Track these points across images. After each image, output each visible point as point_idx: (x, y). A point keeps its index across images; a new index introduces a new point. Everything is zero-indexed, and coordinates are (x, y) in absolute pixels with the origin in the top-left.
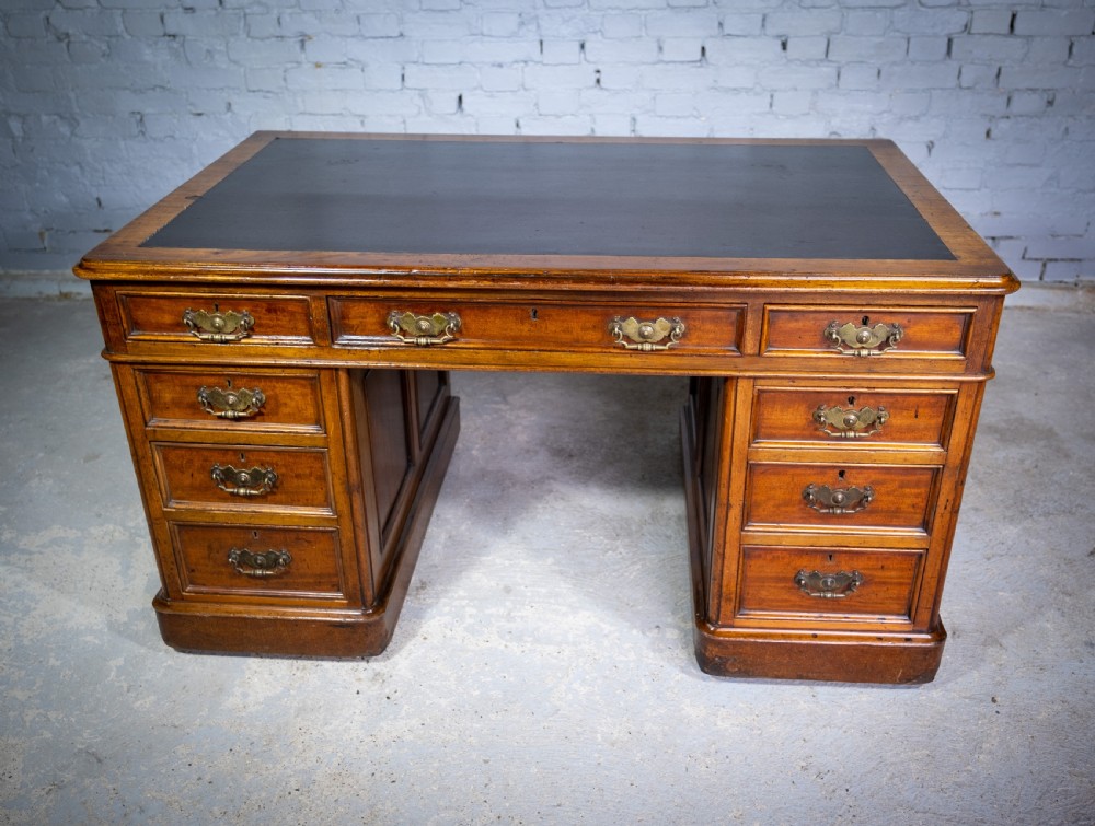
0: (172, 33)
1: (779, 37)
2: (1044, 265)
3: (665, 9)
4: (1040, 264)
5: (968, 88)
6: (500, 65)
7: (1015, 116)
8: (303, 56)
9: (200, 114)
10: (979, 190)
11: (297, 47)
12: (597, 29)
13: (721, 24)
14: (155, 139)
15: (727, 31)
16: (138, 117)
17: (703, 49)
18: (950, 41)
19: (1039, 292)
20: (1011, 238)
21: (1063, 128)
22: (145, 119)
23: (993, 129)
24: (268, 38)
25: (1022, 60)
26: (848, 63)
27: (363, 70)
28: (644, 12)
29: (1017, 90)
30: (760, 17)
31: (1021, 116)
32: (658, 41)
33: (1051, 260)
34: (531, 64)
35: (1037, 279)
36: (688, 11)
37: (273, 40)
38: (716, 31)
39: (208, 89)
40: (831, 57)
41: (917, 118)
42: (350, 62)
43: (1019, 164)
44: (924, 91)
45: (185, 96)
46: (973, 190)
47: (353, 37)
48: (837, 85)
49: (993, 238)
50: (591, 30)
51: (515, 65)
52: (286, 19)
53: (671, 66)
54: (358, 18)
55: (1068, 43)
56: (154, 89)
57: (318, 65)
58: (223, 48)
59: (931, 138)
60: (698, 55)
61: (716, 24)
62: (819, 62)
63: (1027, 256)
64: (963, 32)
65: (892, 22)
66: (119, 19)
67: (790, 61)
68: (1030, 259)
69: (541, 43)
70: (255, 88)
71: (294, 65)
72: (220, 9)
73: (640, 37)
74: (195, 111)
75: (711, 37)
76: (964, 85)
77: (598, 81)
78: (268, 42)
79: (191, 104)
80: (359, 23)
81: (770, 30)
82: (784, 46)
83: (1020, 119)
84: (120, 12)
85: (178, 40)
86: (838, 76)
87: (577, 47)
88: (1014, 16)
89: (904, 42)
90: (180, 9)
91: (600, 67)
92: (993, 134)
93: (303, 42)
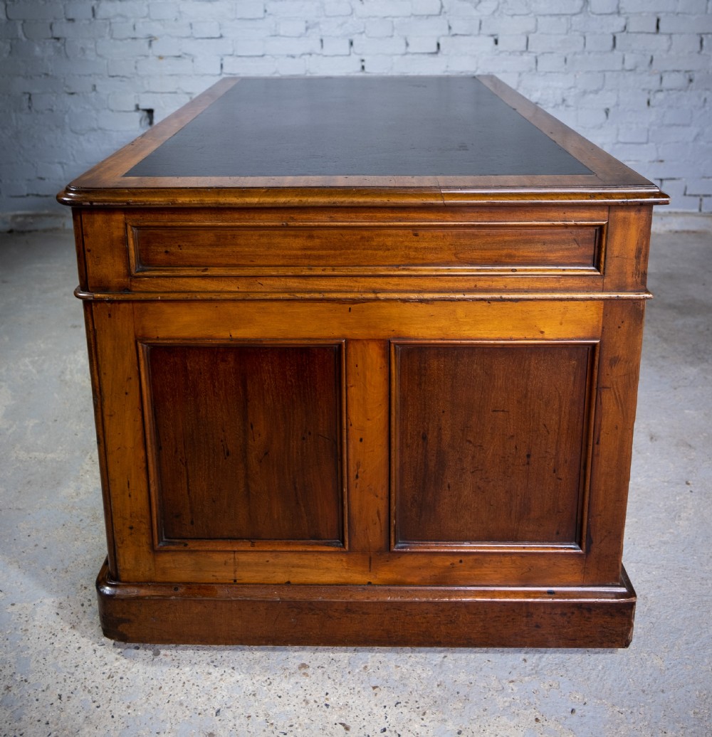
0: (57, 36)
1: (492, 36)
2: (701, 200)
3: (410, 17)
4: (698, 198)
5: (631, 70)
6: (293, 57)
7: (668, 90)
8: (150, 51)
9: (72, 94)
10: (647, 143)
11: (146, 45)
12: (362, 30)
13: (450, 28)
14: (37, 112)
15: (454, 31)
16: (27, 96)
17: (438, 45)
18: (614, 38)
19: (700, 219)
20: (674, 179)
21: (703, 99)
22: (32, 97)
23: (652, 98)
24: (126, 39)
25: (668, 51)
26: (543, 54)
27: (193, 61)
28: (396, 20)
29: (666, 71)
30: (478, 23)
31: (671, 90)
32: (406, 39)
33: (705, 196)
34: (314, 56)
35: (696, 210)
36: (427, 18)
37: (129, 40)
38: (446, 31)
39: (80, 76)
40: (529, 49)
41: (596, 92)
42: (184, 56)
43: (674, 125)
44: (599, 72)
45: (62, 80)
46: (642, 143)
47: (187, 37)
48: (536, 69)
49: (661, 180)
50: (358, 31)
51: (304, 57)
52: (139, 26)
53: (415, 57)
54: (191, 25)
55: (699, 39)
56: (40, 76)
57: (161, 58)
58: (93, 46)
59: (608, 106)
60: (435, 49)
61: (447, 27)
62: (522, 53)
63: (688, 193)
64: (623, 31)
65: (571, 25)
66: (20, 28)
67: (501, 52)
68: (690, 195)
69: (322, 41)
70: (114, 74)
71: (143, 58)
72: (92, 19)
73: (392, 36)
74: (68, 91)
75: (443, 36)
76: (628, 68)
77: (363, 67)
78: (125, 42)
79: (67, 86)
80: (191, 28)
81: (485, 30)
82: (496, 42)
83: (671, 92)
84: (21, 22)
85: (61, 41)
86: (537, 62)
87: (348, 44)
88: (658, 20)
89: (582, 39)
90: (64, 20)
91: (363, 58)
92: (651, 103)
93: (151, 41)
